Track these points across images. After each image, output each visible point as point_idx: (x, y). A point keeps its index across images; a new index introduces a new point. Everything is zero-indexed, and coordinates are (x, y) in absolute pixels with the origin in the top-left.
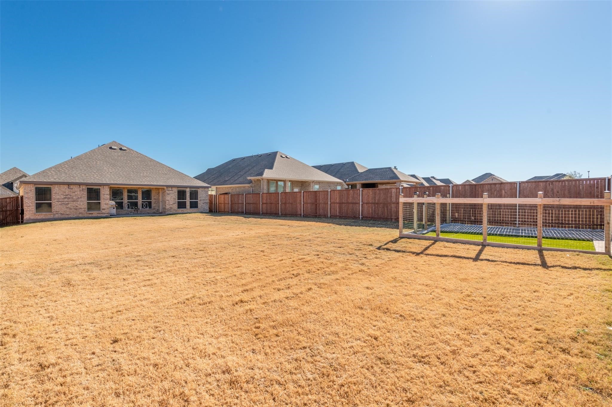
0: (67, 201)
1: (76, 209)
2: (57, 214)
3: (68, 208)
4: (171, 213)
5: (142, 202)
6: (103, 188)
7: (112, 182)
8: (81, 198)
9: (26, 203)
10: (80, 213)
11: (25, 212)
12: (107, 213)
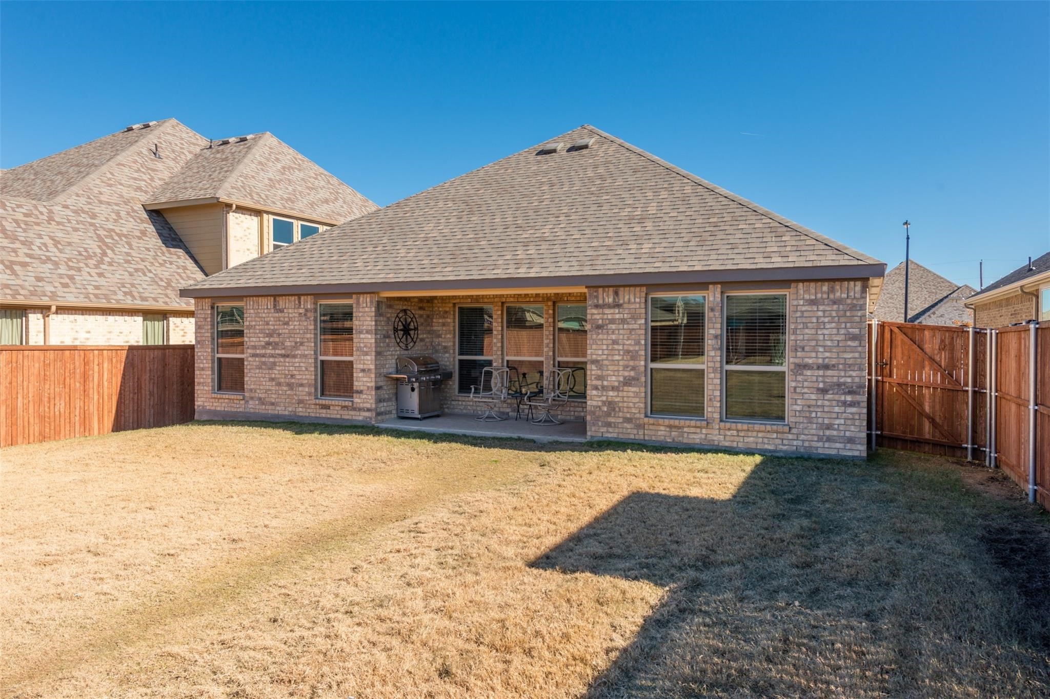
0: (272, 356)
1: (291, 386)
3: (272, 379)
4: (611, 434)
6: (358, 303)
8: (302, 344)
9: (199, 357)
11: (196, 388)
12: (369, 410)
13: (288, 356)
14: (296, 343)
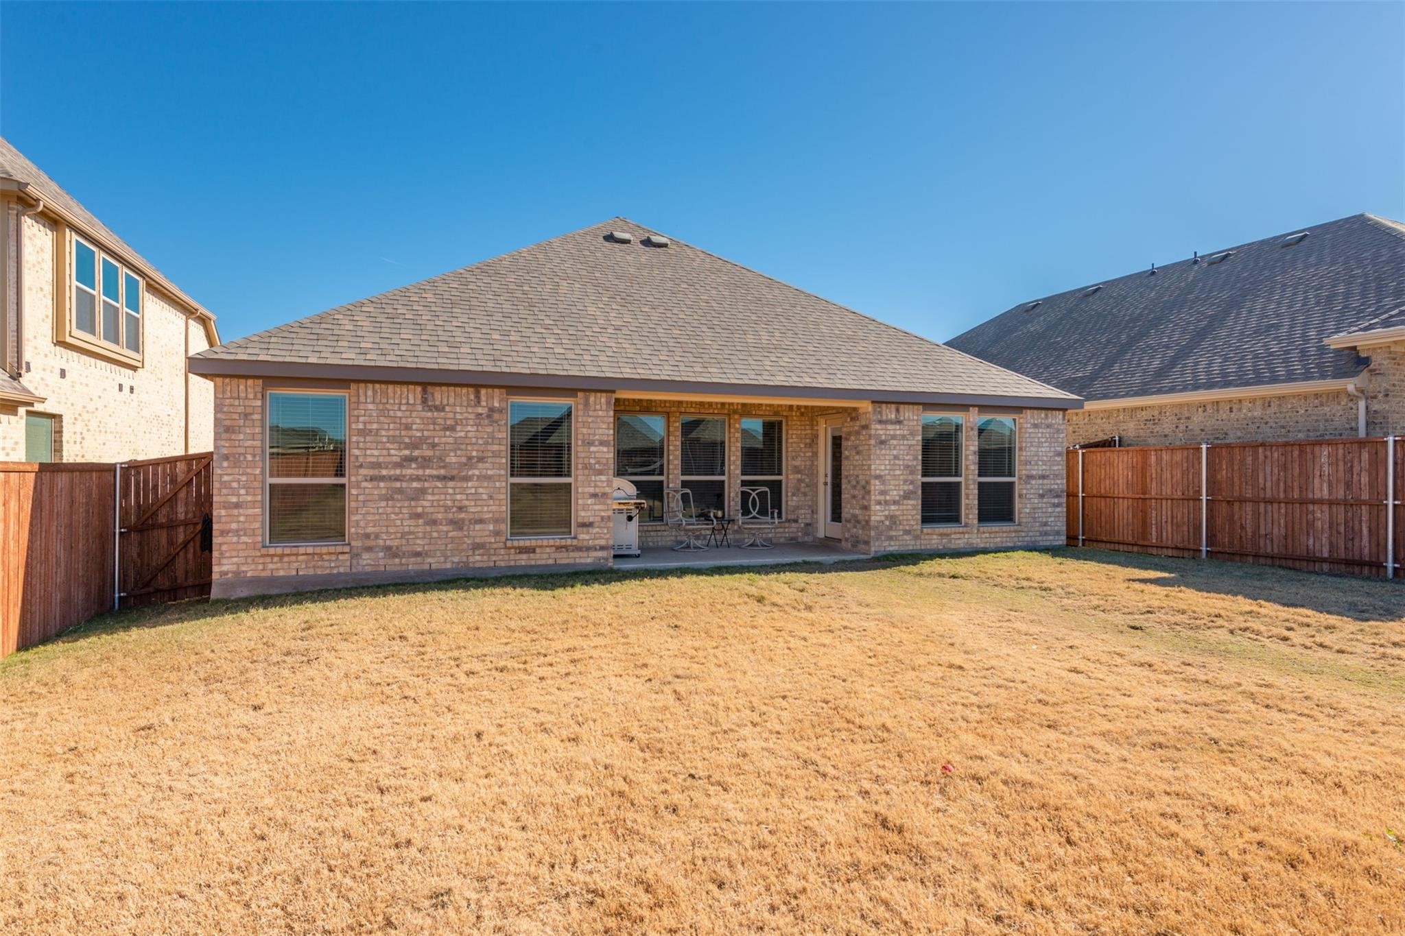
0: (418, 479)
1: (457, 524)
2: (369, 549)
3: (418, 516)
4: (893, 547)
5: (744, 483)
6: (587, 404)
7: (627, 372)
8: (481, 459)
9: (226, 485)
10: (476, 547)
11: (216, 540)
12: (602, 548)
13: (452, 478)
14: (470, 458)
